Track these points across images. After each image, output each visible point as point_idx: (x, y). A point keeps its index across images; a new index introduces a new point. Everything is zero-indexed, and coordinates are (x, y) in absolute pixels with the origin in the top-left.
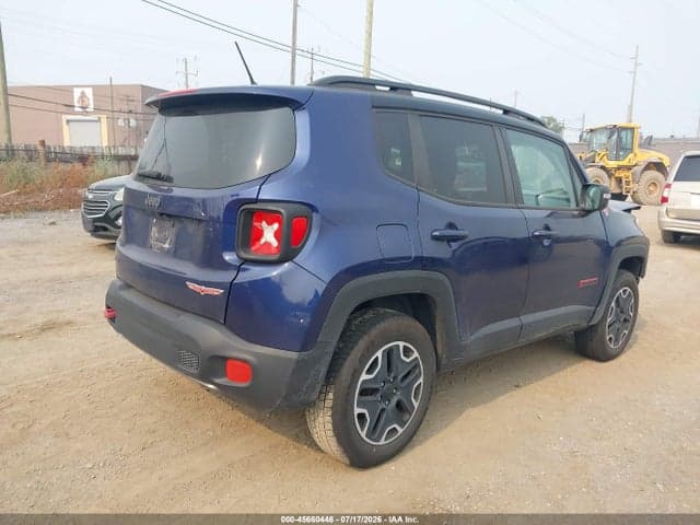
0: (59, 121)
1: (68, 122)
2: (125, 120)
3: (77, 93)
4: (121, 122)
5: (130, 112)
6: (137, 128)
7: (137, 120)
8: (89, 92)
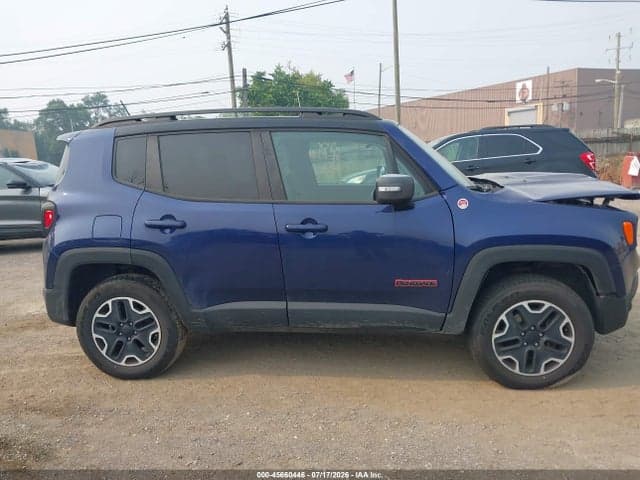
0: (502, 114)
1: (509, 113)
2: (558, 105)
3: (519, 86)
4: (555, 108)
5: (564, 96)
6: (570, 111)
7: (570, 103)
8: (529, 84)
